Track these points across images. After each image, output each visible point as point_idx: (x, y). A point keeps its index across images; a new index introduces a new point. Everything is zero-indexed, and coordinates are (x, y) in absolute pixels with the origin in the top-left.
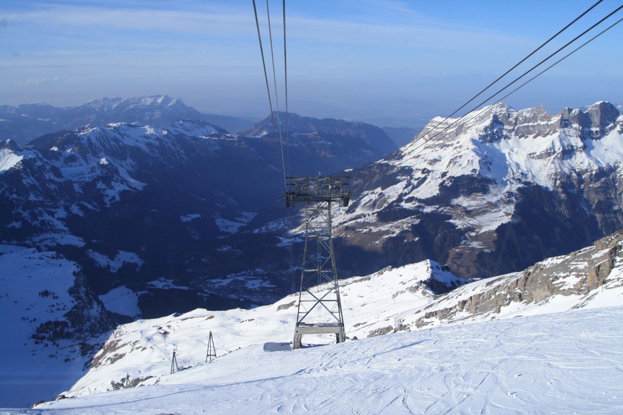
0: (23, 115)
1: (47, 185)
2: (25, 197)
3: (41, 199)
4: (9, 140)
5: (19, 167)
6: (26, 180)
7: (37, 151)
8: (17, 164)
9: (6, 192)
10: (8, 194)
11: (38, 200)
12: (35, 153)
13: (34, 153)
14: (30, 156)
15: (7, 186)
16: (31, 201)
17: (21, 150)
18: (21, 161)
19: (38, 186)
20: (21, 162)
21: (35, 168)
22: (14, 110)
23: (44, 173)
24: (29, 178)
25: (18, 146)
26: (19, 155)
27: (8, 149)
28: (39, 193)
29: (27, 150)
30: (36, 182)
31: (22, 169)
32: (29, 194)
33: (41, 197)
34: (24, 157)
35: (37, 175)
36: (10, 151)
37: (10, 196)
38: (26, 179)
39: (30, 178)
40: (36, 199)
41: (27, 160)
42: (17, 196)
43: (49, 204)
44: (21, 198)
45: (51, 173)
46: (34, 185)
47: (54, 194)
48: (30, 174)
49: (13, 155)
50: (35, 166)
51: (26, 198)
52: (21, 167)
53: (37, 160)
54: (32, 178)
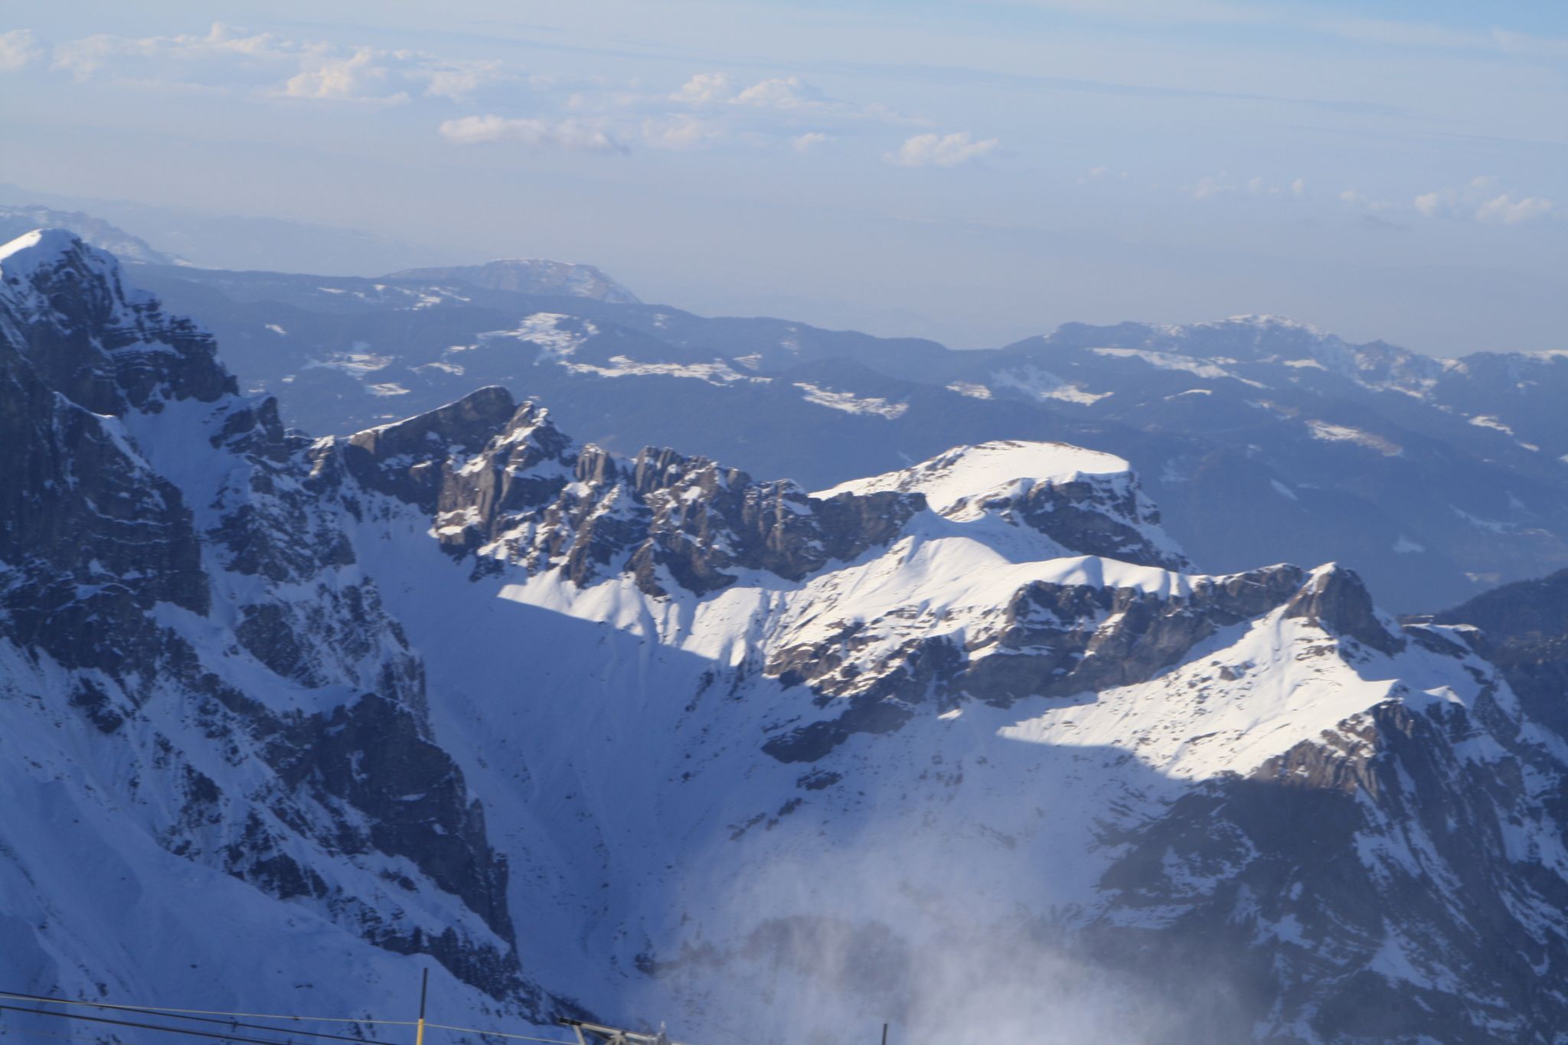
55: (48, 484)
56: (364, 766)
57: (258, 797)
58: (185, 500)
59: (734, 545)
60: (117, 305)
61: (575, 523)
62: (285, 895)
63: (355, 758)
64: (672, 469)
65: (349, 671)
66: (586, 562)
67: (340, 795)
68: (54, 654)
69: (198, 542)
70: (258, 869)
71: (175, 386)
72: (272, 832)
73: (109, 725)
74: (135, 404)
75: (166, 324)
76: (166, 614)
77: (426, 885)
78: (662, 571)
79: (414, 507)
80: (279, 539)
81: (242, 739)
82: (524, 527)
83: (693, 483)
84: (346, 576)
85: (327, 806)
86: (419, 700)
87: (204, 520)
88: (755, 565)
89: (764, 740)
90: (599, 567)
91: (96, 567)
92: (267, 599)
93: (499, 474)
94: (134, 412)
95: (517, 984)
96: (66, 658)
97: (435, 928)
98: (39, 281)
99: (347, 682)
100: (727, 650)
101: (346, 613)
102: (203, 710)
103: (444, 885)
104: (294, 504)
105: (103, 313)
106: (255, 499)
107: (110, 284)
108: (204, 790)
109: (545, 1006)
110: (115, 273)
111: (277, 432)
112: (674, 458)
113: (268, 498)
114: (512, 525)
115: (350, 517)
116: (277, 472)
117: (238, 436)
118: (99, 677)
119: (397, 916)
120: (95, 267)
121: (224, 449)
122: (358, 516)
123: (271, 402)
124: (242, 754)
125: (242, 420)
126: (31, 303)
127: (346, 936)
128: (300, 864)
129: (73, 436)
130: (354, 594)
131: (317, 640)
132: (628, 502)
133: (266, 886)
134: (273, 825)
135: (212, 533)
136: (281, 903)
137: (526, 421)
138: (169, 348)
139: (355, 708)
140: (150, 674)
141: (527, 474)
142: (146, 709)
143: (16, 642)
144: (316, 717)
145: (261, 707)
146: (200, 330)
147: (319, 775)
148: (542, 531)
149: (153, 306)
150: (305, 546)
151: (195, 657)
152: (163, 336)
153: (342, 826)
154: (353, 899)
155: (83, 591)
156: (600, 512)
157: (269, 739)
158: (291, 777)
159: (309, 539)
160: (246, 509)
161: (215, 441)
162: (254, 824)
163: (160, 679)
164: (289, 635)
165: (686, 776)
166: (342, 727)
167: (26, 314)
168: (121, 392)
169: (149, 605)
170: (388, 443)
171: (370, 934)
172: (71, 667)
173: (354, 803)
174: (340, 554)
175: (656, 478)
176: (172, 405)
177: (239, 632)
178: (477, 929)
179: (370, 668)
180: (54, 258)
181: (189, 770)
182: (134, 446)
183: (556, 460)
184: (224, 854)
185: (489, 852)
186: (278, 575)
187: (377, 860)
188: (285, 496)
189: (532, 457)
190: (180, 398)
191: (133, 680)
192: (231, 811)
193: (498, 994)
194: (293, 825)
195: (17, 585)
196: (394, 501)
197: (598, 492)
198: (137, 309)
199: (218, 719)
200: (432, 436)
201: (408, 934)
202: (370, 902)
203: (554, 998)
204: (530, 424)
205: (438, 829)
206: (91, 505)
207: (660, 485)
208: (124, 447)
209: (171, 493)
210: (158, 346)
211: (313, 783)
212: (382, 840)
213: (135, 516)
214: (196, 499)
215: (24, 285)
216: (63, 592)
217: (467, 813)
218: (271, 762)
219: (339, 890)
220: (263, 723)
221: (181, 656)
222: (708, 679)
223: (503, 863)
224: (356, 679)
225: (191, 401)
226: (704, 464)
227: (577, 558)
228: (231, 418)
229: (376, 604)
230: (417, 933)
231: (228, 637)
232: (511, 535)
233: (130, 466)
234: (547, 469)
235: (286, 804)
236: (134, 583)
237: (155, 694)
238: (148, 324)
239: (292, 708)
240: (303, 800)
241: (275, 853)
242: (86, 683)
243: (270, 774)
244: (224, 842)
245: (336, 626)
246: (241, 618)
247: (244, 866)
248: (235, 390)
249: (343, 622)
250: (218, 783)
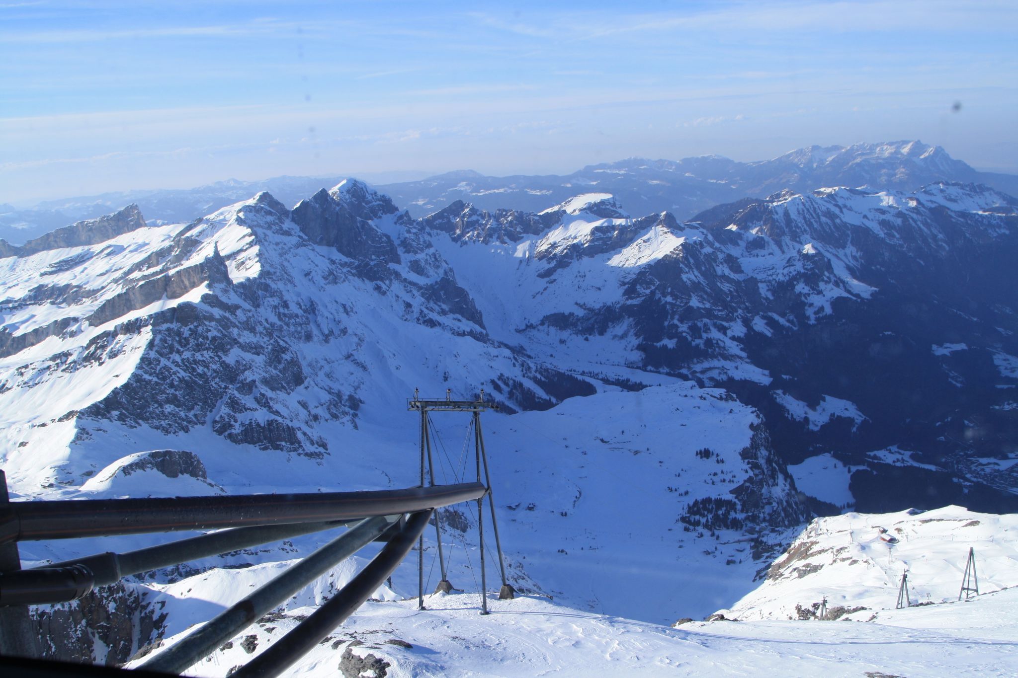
0: (687, 175)
1: (719, 284)
2: (684, 301)
3: (708, 305)
4: (664, 213)
5: (678, 255)
6: (686, 275)
7: (705, 231)
8: (674, 249)
9: (657, 291)
10: (660, 295)
11: (703, 307)
12: (703, 233)
13: (701, 233)
14: (694, 238)
15: (658, 283)
16: (692, 307)
17: (681, 229)
18: (682, 245)
19: (704, 284)
20: (681, 247)
21: (702, 257)
22: (674, 167)
23: (714, 264)
24: (691, 272)
25: (678, 222)
26: (678, 237)
27: (663, 227)
28: (705, 296)
29: (691, 228)
30: (702, 279)
31: (683, 257)
32: (690, 296)
33: (709, 302)
34: (685, 239)
35: (703, 268)
36: (665, 229)
37: (662, 298)
38: (687, 273)
39: (693, 272)
40: (701, 305)
41: (689, 244)
42: (673, 300)
43: (720, 313)
44: (678, 303)
45: (725, 265)
46: (699, 282)
47: (728, 299)
48: (693, 266)
49: (669, 235)
50: (701, 253)
51: (687, 303)
52: (681, 255)
53: (705, 244)
54: (696, 273)
55: (359, 239)
56: (444, 294)
57: (421, 305)
58: (391, 238)
59: (522, 229)
60: (367, 194)
61: (483, 230)
62: (432, 327)
63: (442, 293)
64: (504, 213)
65: (436, 273)
66: (487, 238)
67: (440, 302)
68: (368, 279)
69: (396, 248)
70: (424, 322)
71: (384, 211)
72: (426, 313)
73: (384, 293)
74: (375, 217)
75: (379, 197)
76: (392, 266)
77: (464, 320)
78: (506, 238)
79: (444, 232)
80: (414, 244)
81: (415, 292)
82: (471, 233)
83: (509, 216)
84: (431, 251)
85: (437, 305)
86: (453, 277)
87: (396, 242)
88: (528, 233)
89: (537, 274)
90: (490, 239)
91: (373, 257)
92: (414, 259)
93: (463, 221)
94: (375, 219)
95: (489, 340)
96: (371, 279)
97: (468, 329)
98: (348, 191)
99: (436, 275)
100: (524, 254)
101: (433, 259)
102: (405, 287)
103: (468, 319)
104: (416, 235)
105: (364, 197)
106: (407, 235)
107: (364, 189)
108: (408, 305)
109: (496, 344)
110: (365, 187)
111: (410, 219)
112: (505, 210)
113: (410, 235)
114: (468, 232)
115: (429, 237)
116: (411, 228)
117: (401, 221)
118: (379, 282)
119: (459, 328)
120: (360, 186)
121: (398, 225)
122: (431, 236)
123: (407, 212)
124: (416, 295)
125: (401, 217)
126: (347, 197)
127: (448, 335)
128: (434, 319)
129: (363, 227)
130: (434, 255)
131: (427, 267)
132: (495, 223)
133: (427, 325)
134: (426, 311)
135: (399, 245)
136: (431, 329)
137: (467, 207)
138: (381, 203)
139: (440, 281)
140: (391, 280)
141: (470, 220)
142: (392, 288)
143: (359, 277)
144: (431, 285)
145: (418, 284)
146: (387, 197)
147: (434, 298)
148: (476, 233)
149: (375, 193)
150: (421, 245)
151: (400, 275)
152: (379, 200)
153: (442, 309)
154: (447, 326)
155: (372, 263)
156: (488, 226)
157: (421, 291)
158: (428, 299)
159: (421, 243)
160: (406, 238)
161: (395, 223)
162: (422, 312)
163: (393, 281)
164: (421, 266)
165: (520, 285)
166: (438, 286)
167: (346, 200)
168: (371, 215)
169: (387, 264)
170: (435, 218)
171: (453, 333)
172: (372, 281)
173: (444, 303)
174: (429, 245)
175: (501, 215)
176: (384, 216)
177: (409, 268)
178: (478, 328)
179: (441, 272)
180: (351, 185)
181: (404, 301)
182: (377, 227)
183: (476, 216)
184: (416, 320)
185: (477, 310)
186: (416, 253)
187: (451, 316)
188: (414, 233)
189: (470, 215)
190: (386, 214)
191: (387, 282)
192: (416, 309)
193: (485, 342)
194: (430, 310)
195: (356, 264)
196: (439, 231)
197: (487, 221)
198: (372, 194)
199: (409, 288)
200: (446, 214)
201: (462, 332)
202: (452, 326)
203: (498, 342)
204: (468, 208)
205: (464, 306)
206: (370, 242)
207: (502, 217)
208: (375, 228)
209: (388, 237)
210: (378, 202)
211: (433, 300)
212: (452, 311)
213: (381, 243)
214: (394, 237)
215: (345, 193)
216: (367, 264)
217: (471, 302)
218: (423, 297)
219: (444, 324)
220: (420, 288)
221: (397, 275)
222: (521, 261)
223: (480, 312)
224: (438, 274)
225: (388, 215)
226: (512, 210)
227: (485, 238)
228: (398, 217)
229: (440, 256)
230: (464, 331)
231: (407, 269)
232: (468, 235)
233: (378, 232)
234: (474, 218)
235: (428, 306)
236: (383, 259)
237: (393, 284)
238: (375, 198)
239: (425, 283)
240: (432, 304)
241: (427, 318)
242: (377, 285)
243: (423, 299)
244: (415, 317)
245: (431, 262)
246: (409, 264)
247: (421, 321)
248: (398, 210)
249: (433, 262)
250: (411, 303)
